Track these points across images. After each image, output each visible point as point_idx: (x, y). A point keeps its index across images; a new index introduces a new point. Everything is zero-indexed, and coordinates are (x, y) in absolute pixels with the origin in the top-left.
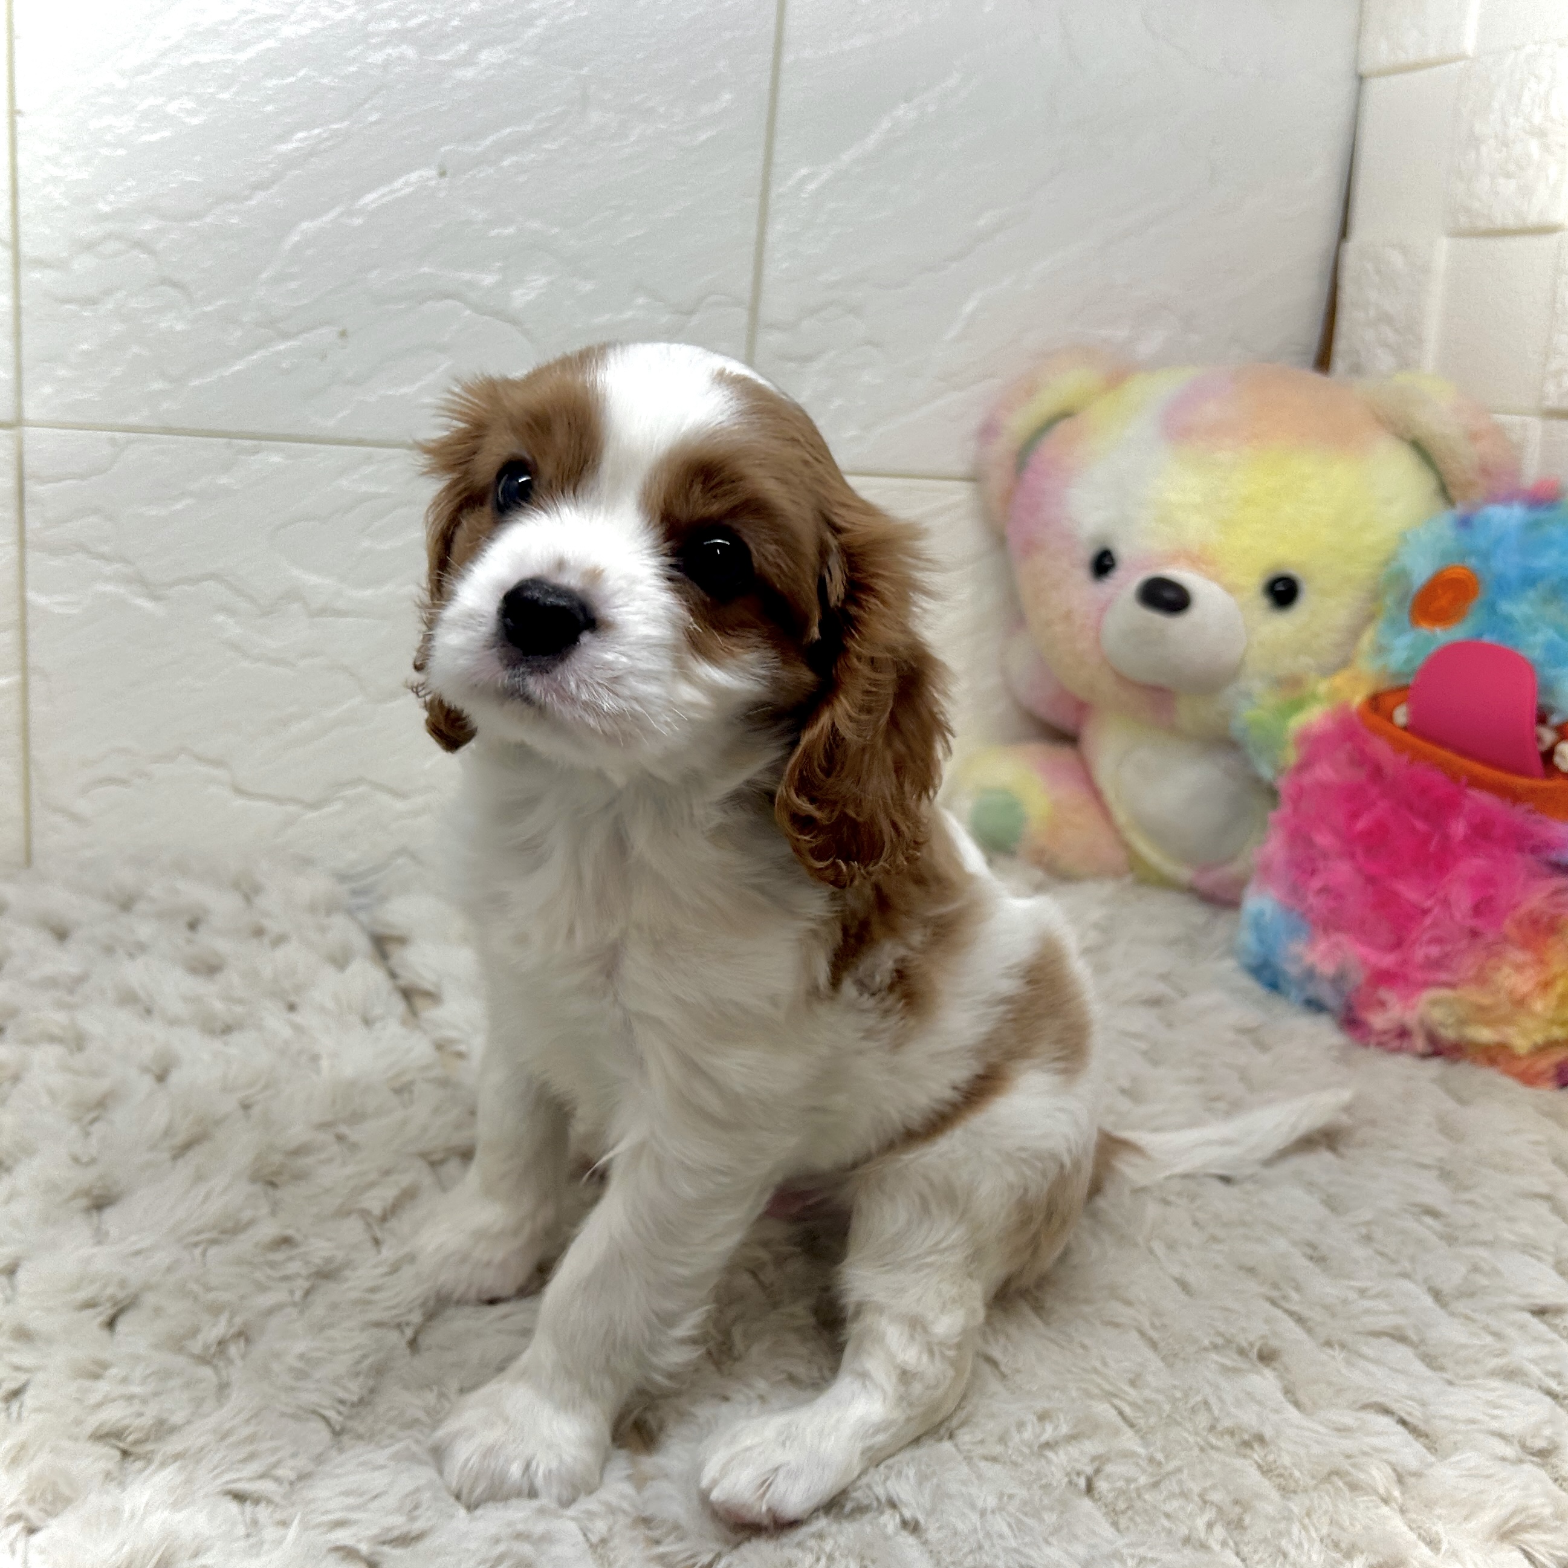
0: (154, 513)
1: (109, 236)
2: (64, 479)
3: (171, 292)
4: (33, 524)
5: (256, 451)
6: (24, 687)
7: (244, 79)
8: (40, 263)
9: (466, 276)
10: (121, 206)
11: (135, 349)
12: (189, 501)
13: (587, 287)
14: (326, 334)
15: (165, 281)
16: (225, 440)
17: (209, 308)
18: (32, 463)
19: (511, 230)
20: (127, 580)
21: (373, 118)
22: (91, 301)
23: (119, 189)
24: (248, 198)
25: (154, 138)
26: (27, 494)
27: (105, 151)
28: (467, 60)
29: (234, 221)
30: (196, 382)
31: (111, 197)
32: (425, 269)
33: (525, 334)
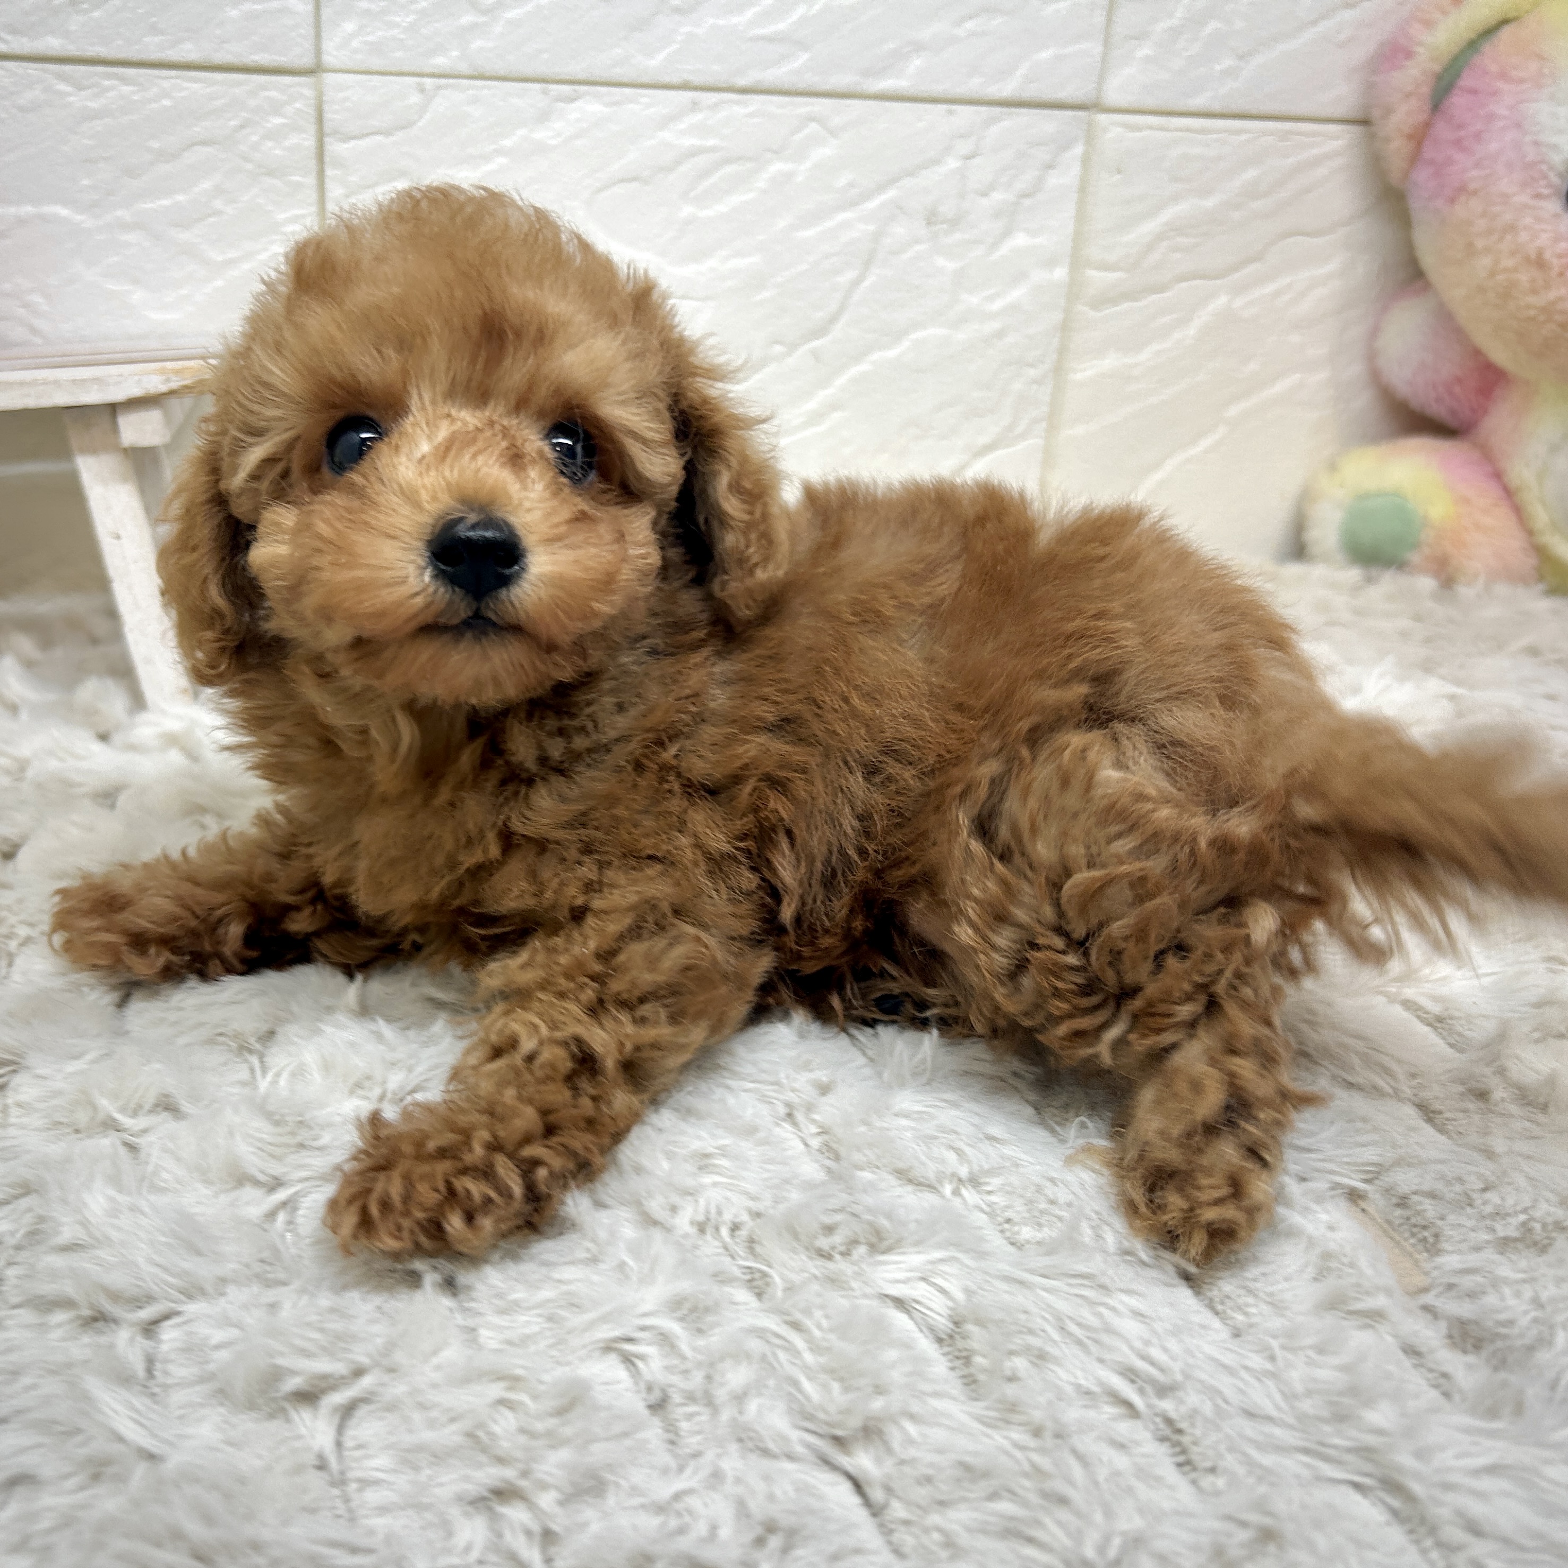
0: (463, 175)
2: (367, 135)
4: (334, 190)
5: (572, 100)
12: (502, 160)
16: (544, 85)
18: (332, 116)
26: (326, 153)
30: (510, 14)
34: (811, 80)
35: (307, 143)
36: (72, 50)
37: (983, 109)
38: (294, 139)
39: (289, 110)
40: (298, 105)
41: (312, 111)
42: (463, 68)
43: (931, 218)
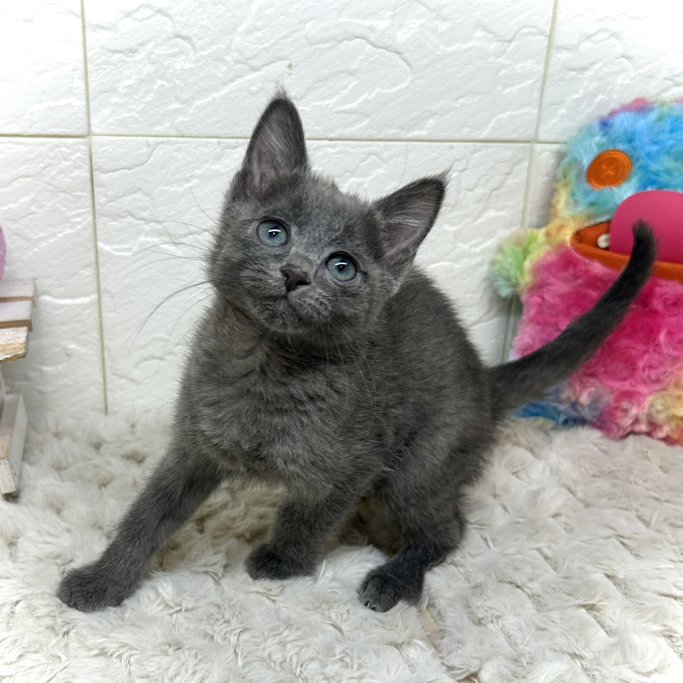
0: (173, 189)
1: (142, 6)
2: (118, 170)
3: (182, 42)
4: (100, 199)
5: (236, 147)
6: (99, 302)
8: (99, 27)
9: (368, 23)
11: (159, 82)
12: (196, 181)
13: (445, 26)
14: (280, 66)
15: (178, 36)
17: (205, 53)
18: (98, 160)
20: (159, 234)
22: (133, 51)
26: (96, 180)
30: (198, 103)
32: (343, 20)
33: (404, 60)
34: (371, 133)
35: (84, 175)
37: (469, 144)
38: (77, 173)
39: (73, 157)
40: (78, 154)
41: (87, 157)
42: (173, 132)
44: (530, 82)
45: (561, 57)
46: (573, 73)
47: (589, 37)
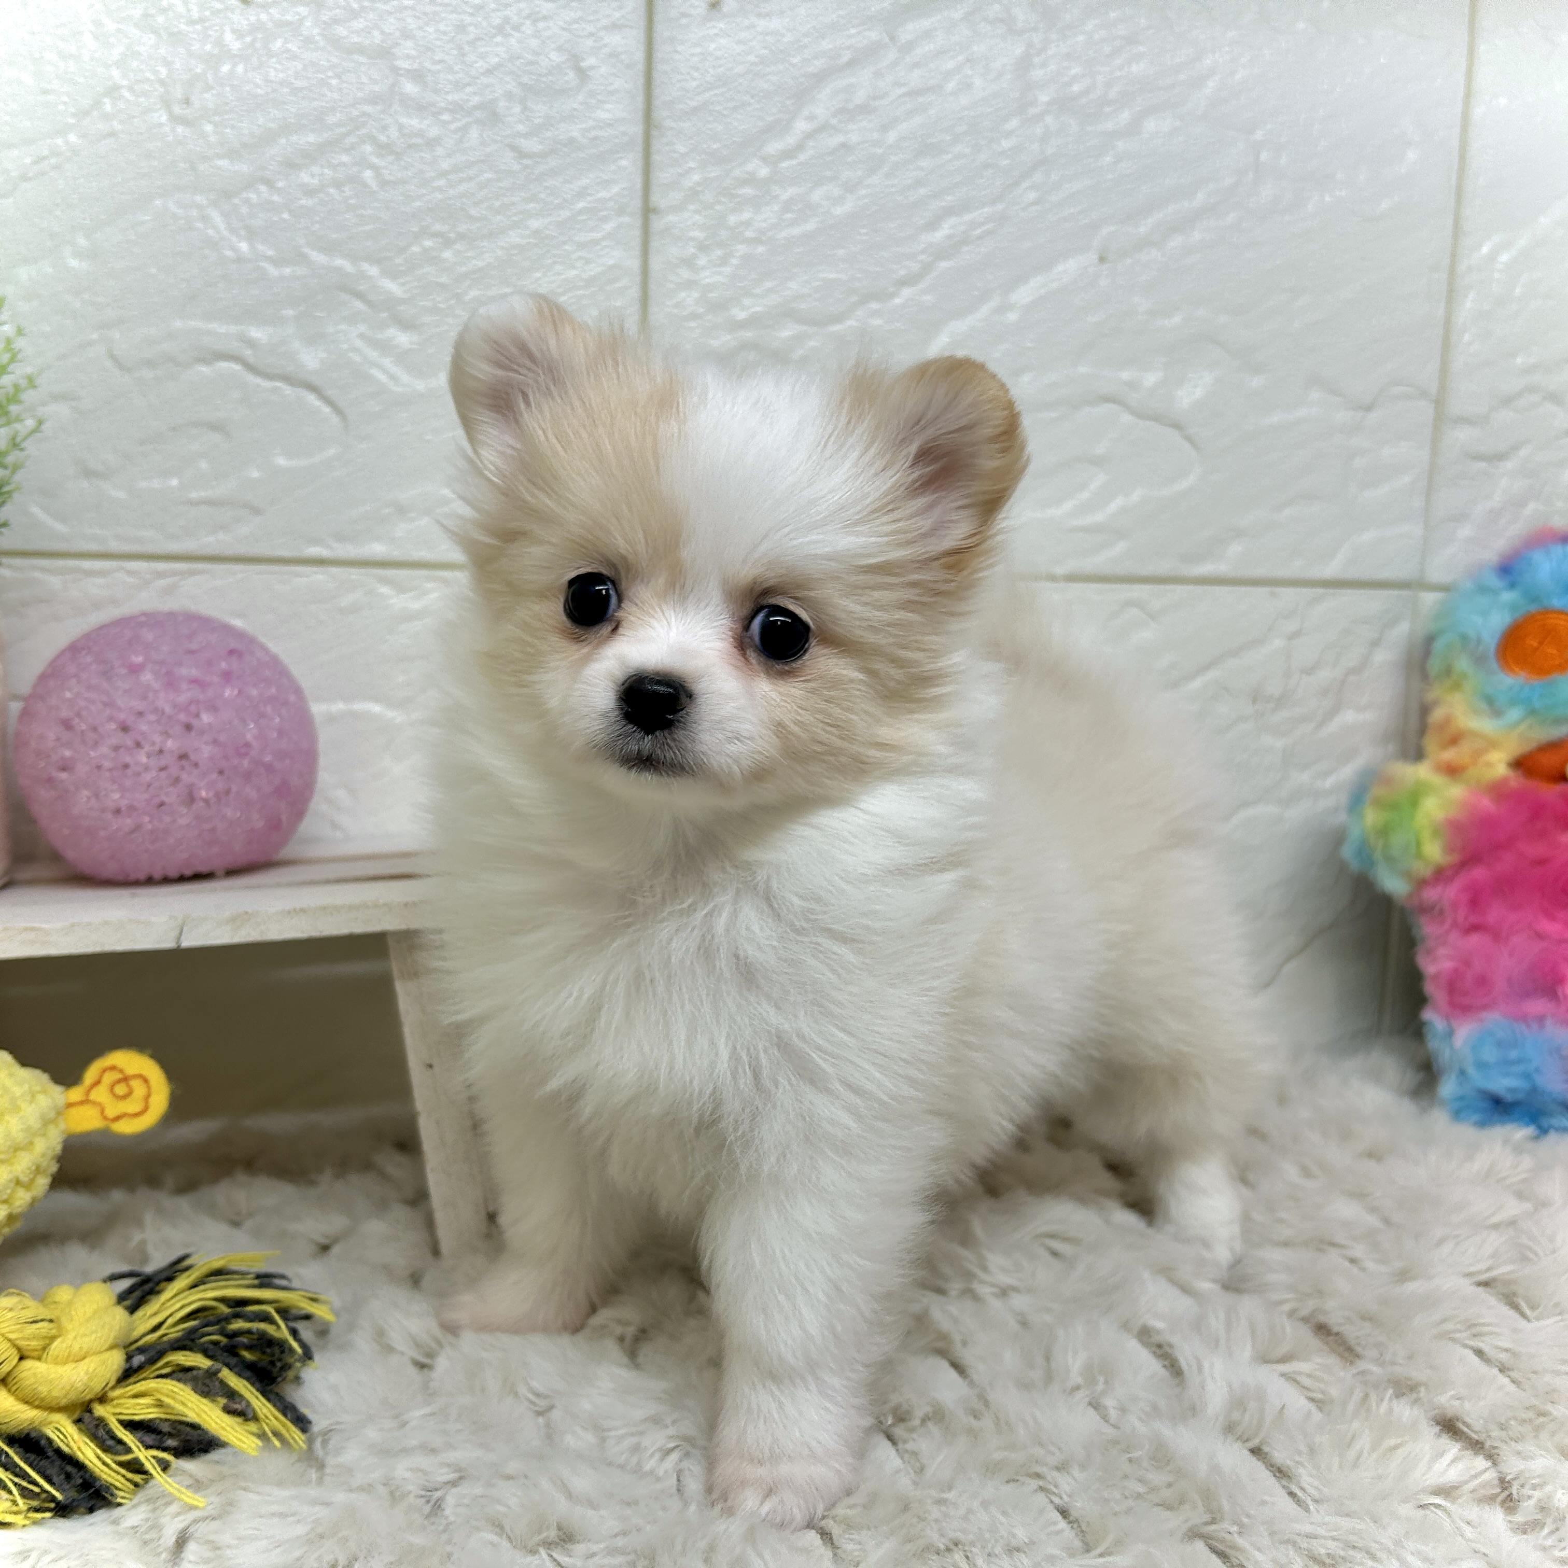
1: (745, 346)
7: (893, 158)
9: (1125, 375)
10: (758, 309)
13: (1257, 382)
19: (1177, 319)
21: (1032, 196)
23: (758, 291)
24: (892, 295)
25: (796, 231)
27: (742, 249)
28: (1133, 129)
29: (877, 322)
31: (747, 301)
32: (1082, 370)
33: (1189, 439)
34: (1132, 567)
36: (396, 554)
37: (1305, 590)
43: (1255, 697)
44: (1406, 479)
45: (1461, 436)
46: (1482, 465)
47: (1507, 401)
